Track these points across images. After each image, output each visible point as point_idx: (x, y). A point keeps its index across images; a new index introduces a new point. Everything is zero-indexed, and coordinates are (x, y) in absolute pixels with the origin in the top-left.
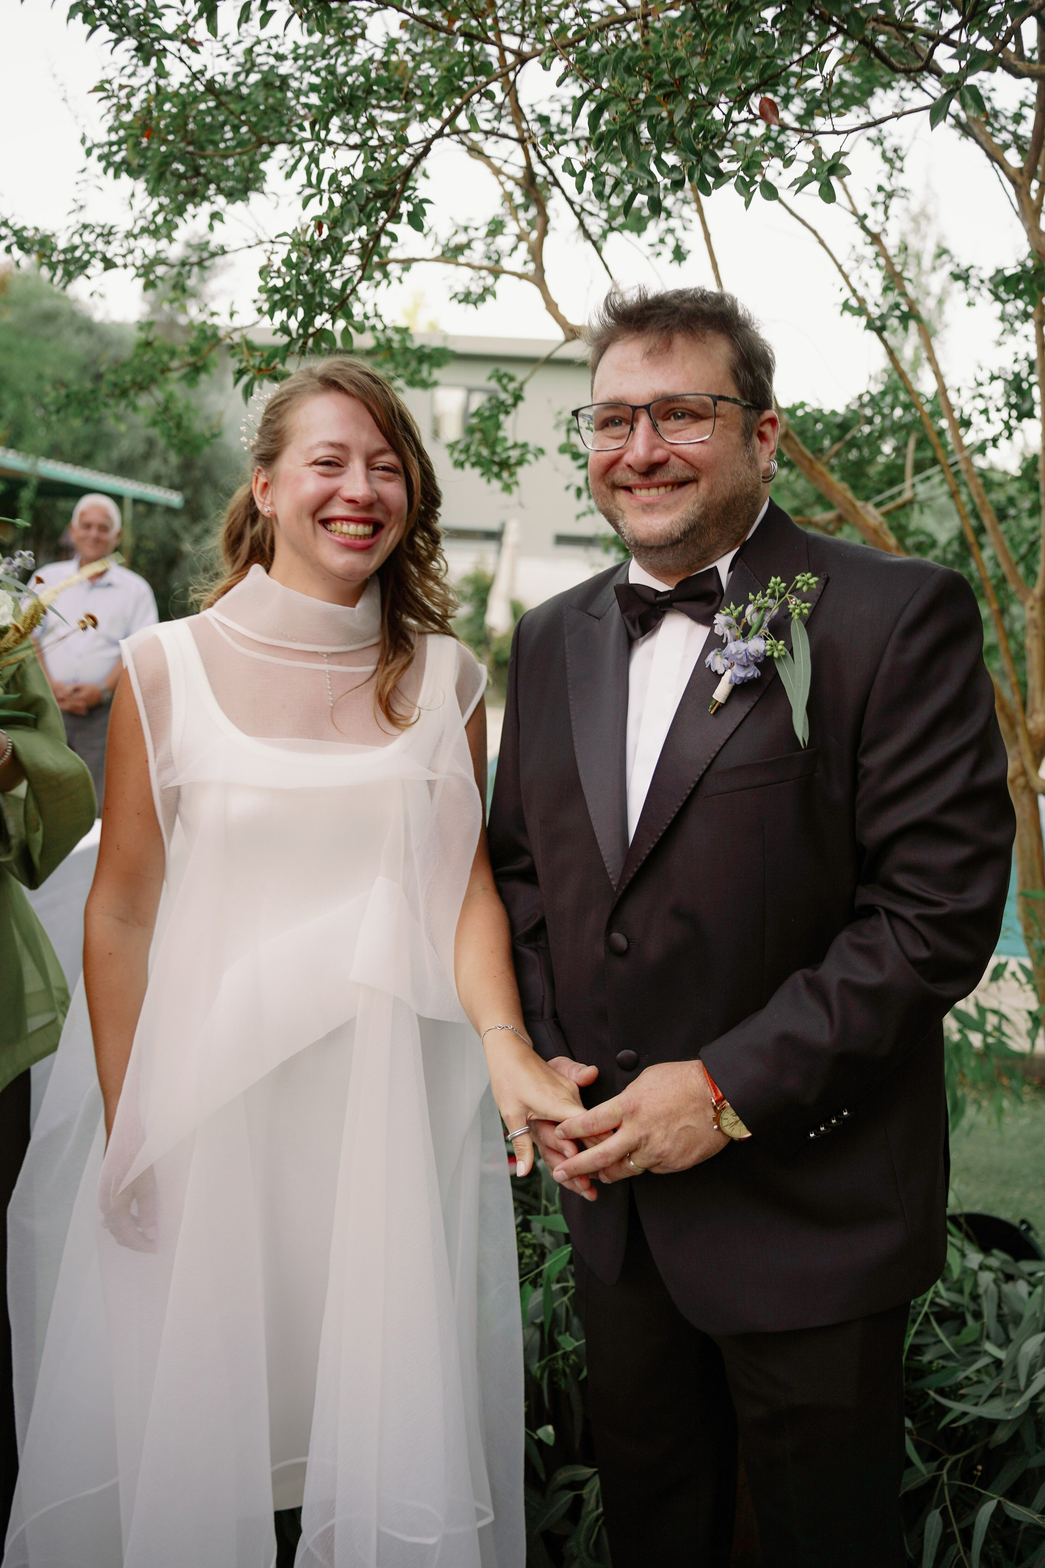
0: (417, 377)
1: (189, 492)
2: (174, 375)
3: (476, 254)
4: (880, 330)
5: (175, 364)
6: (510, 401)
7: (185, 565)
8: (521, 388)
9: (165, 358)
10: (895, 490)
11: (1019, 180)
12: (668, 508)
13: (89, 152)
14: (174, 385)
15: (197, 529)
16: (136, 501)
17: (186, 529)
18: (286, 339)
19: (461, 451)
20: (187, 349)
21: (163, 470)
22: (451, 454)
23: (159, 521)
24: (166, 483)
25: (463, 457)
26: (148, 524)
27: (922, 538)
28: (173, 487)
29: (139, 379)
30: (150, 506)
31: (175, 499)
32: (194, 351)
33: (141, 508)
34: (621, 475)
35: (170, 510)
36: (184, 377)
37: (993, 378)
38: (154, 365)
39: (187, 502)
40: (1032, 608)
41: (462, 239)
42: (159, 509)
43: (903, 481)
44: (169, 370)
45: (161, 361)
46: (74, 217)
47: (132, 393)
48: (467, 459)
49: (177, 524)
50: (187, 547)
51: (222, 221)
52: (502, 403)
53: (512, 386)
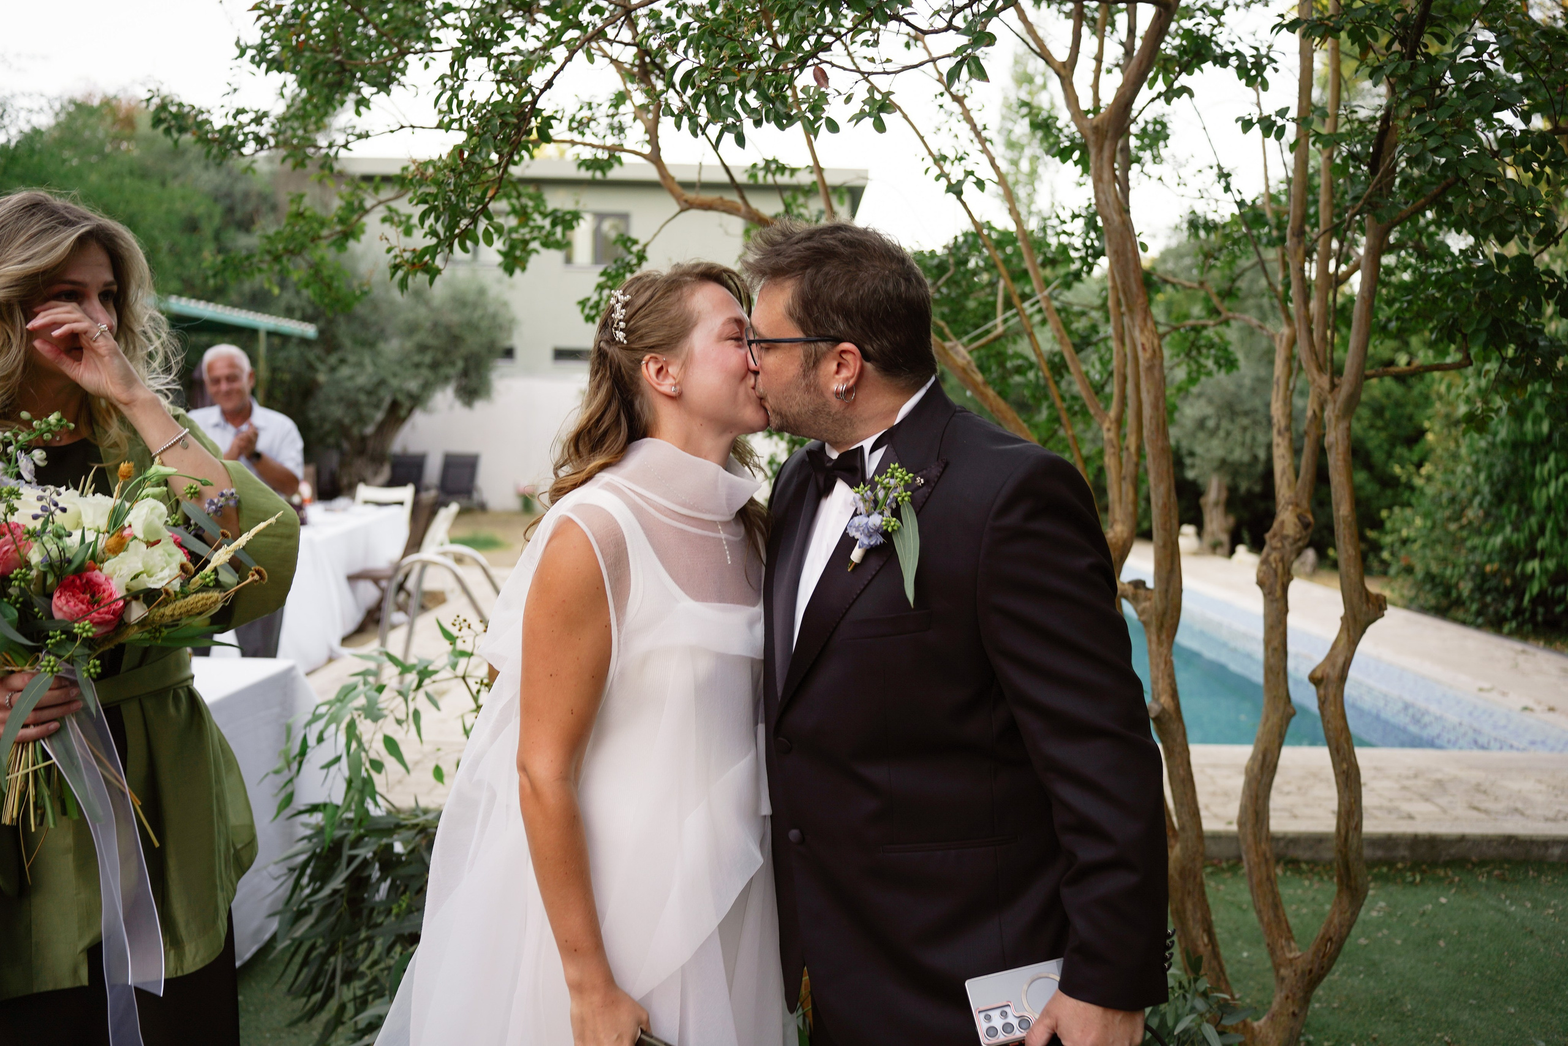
0: (552, 239)
1: (322, 323)
2: (323, 243)
3: (601, 125)
4: (959, 194)
5: (325, 232)
6: (634, 261)
7: (321, 395)
8: (644, 250)
9: (316, 225)
10: (989, 325)
11: (1063, 73)
13: (243, 53)
14: (325, 252)
15: (333, 359)
16: (270, 334)
17: (322, 361)
18: (434, 241)
19: (591, 308)
20: (335, 219)
21: (296, 302)
22: (583, 310)
23: (294, 352)
24: (298, 314)
25: (593, 312)
26: (282, 355)
27: (1020, 362)
28: (305, 319)
29: (291, 247)
30: (285, 338)
31: (309, 330)
32: (341, 221)
33: (276, 341)
35: (304, 341)
36: (334, 243)
37: (1075, 216)
38: (305, 234)
39: (321, 332)
40: (1109, 430)
41: (585, 113)
42: (294, 341)
43: (995, 317)
44: (319, 238)
45: (312, 228)
46: (226, 100)
47: (285, 260)
48: (597, 314)
49: (311, 355)
50: (322, 377)
51: (368, 108)
52: (628, 264)
53: (635, 249)
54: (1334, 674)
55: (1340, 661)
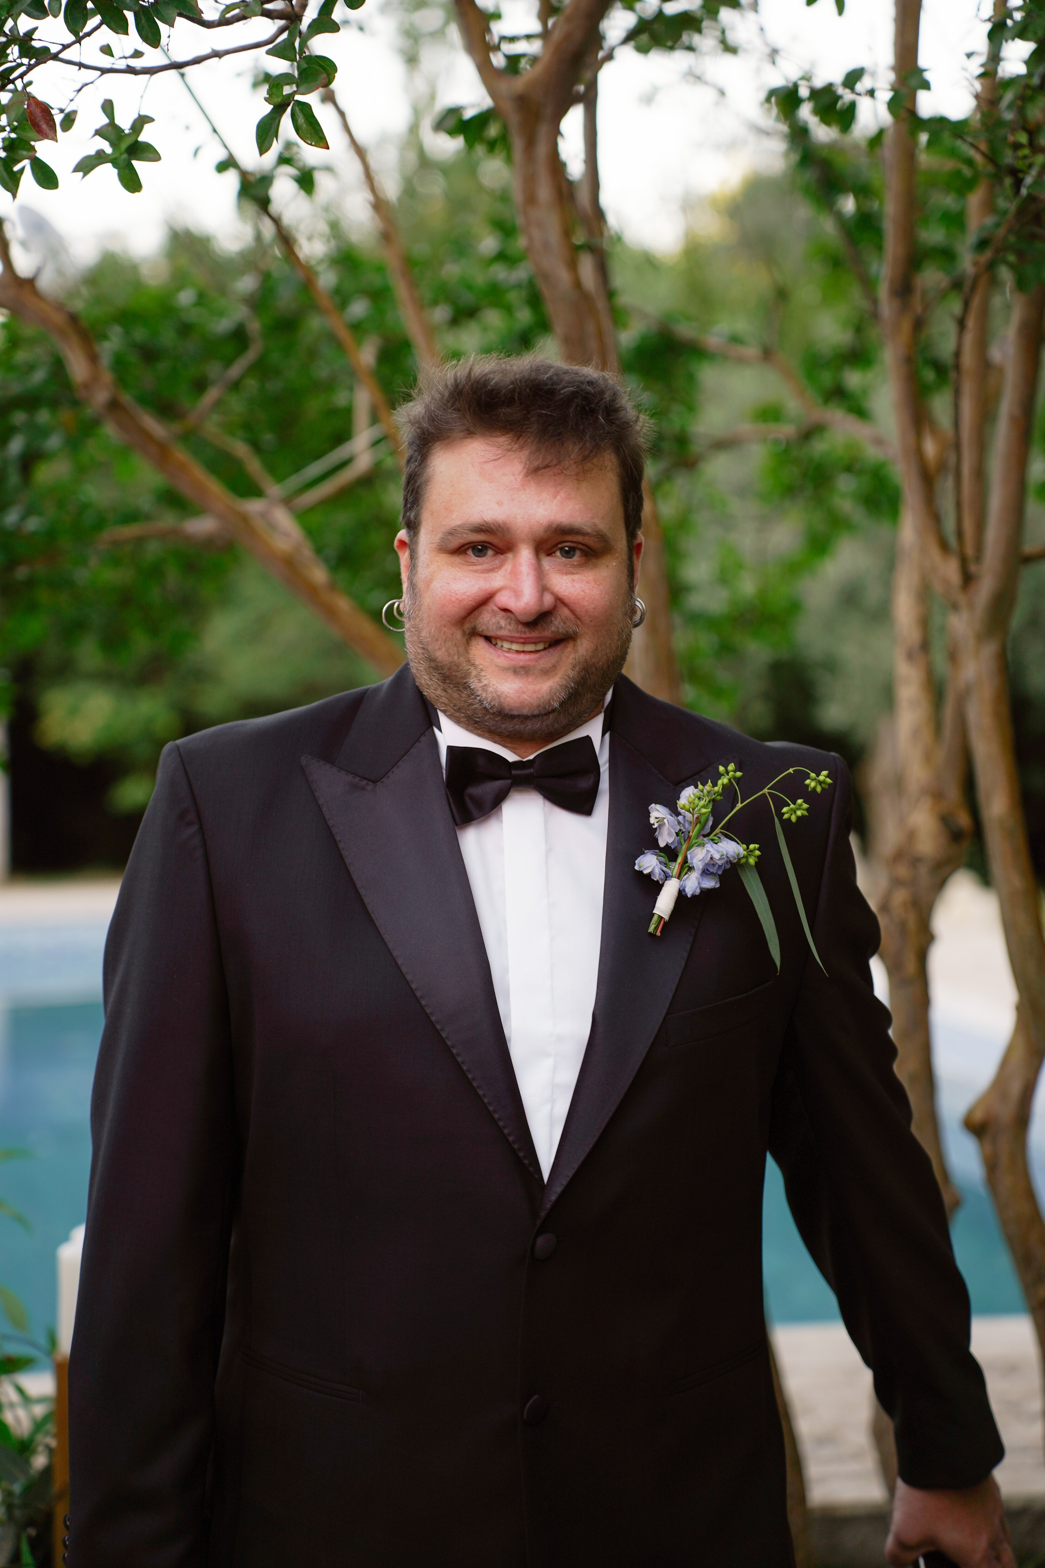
12: (546, 673)
34: (488, 620)
43: (351, 438)
54: (1006, 1112)
55: (1016, 1088)
